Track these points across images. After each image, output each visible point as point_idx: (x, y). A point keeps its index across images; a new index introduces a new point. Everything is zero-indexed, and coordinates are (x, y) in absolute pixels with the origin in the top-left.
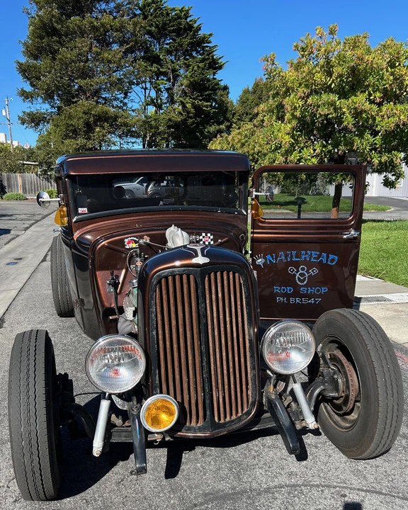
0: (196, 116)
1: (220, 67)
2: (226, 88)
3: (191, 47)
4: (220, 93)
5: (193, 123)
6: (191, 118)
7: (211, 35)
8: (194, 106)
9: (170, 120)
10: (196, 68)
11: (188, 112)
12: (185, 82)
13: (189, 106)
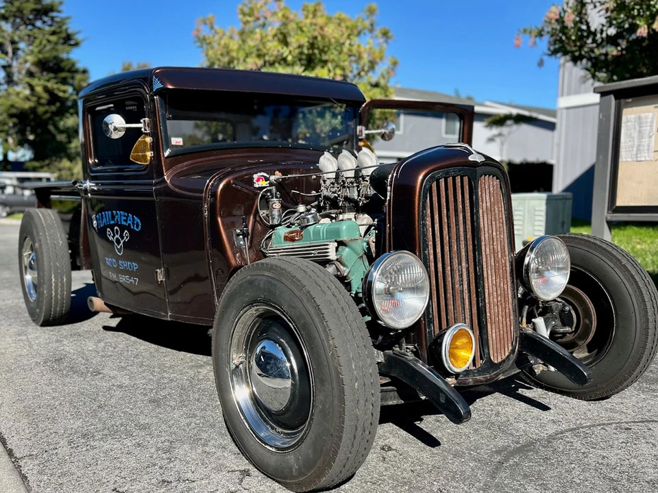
0: (50, 103)
1: (77, 44)
2: (85, 72)
3: (36, 15)
4: (78, 77)
5: (46, 112)
6: (42, 105)
7: (61, 3)
8: (46, 89)
9: (12, 106)
10: (44, 42)
11: (39, 98)
12: (31, 59)
13: (39, 89)
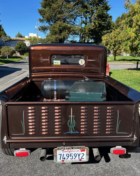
0: (99, 27)
1: (109, 9)
2: (111, 17)
3: (99, 2)
4: (108, 18)
5: (98, 30)
6: (97, 28)
9: (89, 29)
10: (100, 10)
11: (96, 26)
12: (96, 15)
13: (97, 23)
